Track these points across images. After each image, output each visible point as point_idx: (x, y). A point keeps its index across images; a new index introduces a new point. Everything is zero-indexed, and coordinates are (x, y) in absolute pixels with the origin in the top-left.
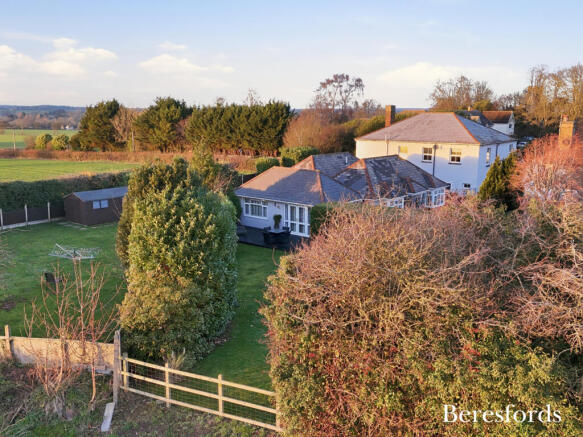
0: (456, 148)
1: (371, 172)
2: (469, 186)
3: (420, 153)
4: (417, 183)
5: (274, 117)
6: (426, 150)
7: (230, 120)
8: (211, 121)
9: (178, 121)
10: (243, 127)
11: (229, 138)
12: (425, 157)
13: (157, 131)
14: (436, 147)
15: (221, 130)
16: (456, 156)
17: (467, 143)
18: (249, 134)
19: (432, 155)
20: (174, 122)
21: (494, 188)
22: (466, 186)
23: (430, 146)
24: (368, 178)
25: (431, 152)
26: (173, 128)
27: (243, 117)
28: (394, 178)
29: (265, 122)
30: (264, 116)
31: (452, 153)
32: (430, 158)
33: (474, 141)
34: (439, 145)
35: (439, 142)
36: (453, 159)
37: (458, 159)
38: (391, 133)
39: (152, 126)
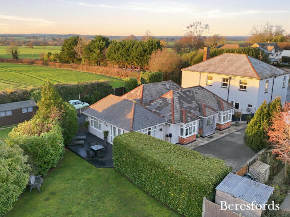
0: (244, 80)
1: (176, 101)
2: (251, 106)
3: (220, 81)
4: (210, 108)
5: (150, 48)
6: (224, 80)
7: (128, 49)
8: (118, 49)
9: (103, 48)
10: (134, 53)
11: (127, 59)
12: (224, 84)
13: (94, 54)
14: (230, 79)
15: (123, 55)
16: (244, 85)
17: (251, 77)
18: (137, 58)
19: (228, 83)
20: (102, 49)
21: (259, 127)
22: (249, 106)
23: (227, 77)
24: (173, 105)
25: (227, 81)
26: (101, 52)
27: (134, 48)
28: (194, 104)
29: (145, 51)
30: (145, 48)
31: (241, 83)
32: (227, 85)
33: (256, 76)
34: (233, 78)
35: (233, 75)
36: (241, 87)
37: (245, 87)
38: (204, 66)
39: (91, 51)
